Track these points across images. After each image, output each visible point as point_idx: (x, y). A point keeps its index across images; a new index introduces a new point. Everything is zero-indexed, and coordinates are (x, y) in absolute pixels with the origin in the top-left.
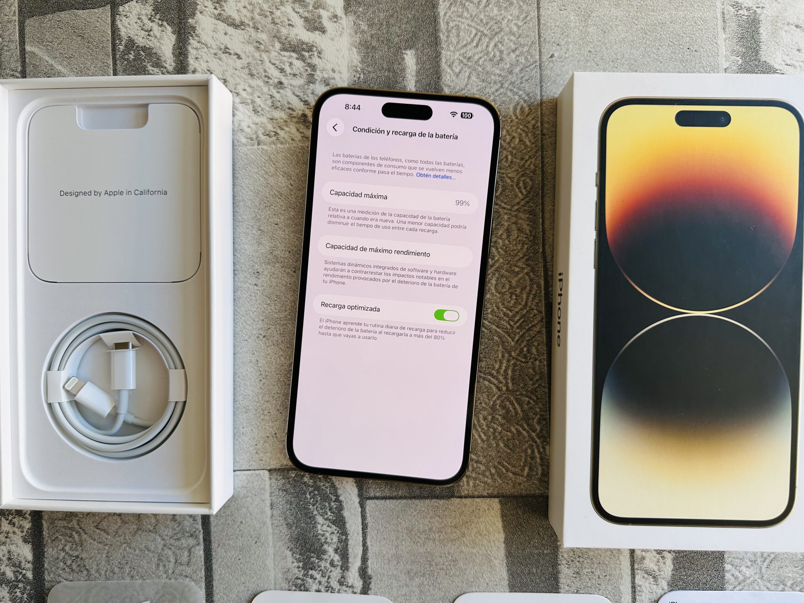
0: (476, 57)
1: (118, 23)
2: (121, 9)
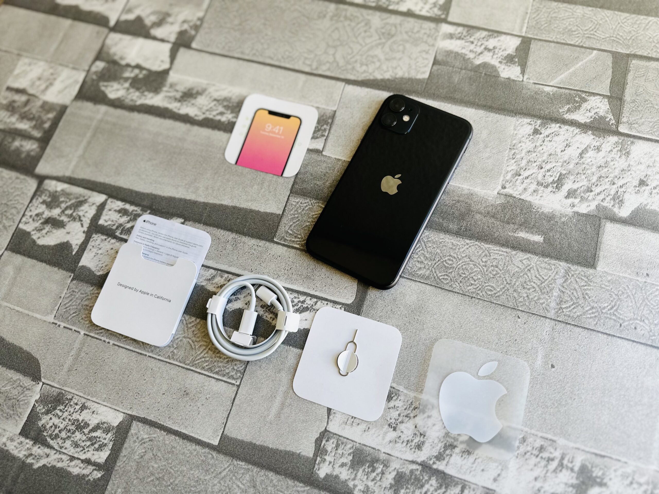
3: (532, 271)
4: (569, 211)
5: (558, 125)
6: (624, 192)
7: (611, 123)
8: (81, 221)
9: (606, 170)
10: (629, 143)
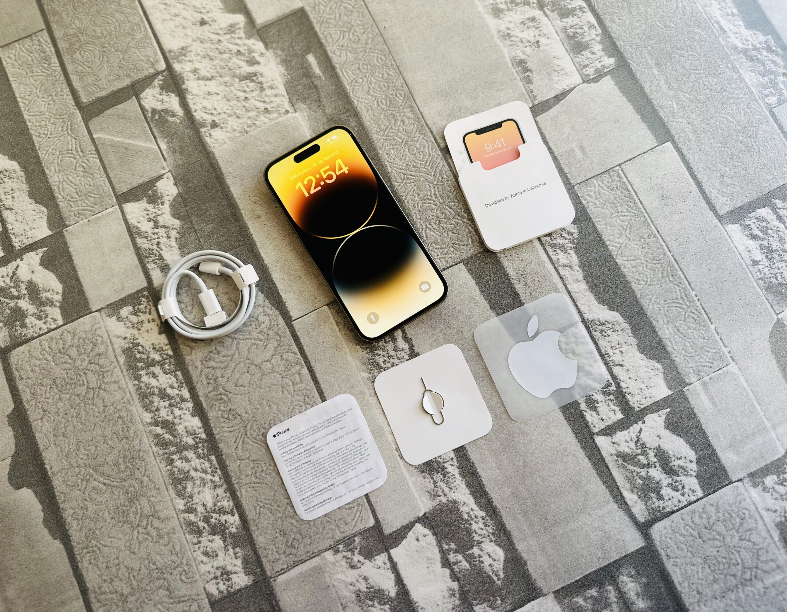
0: (346, 44)
1: (143, 103)
2: (141, 96)
3: (341, 44)
4: (269, 54)
5: (194, 114)
6: (221, 29)
7: (162, 78)
8: (637, 436)
9: (211, 54)
10: (172, 54)
